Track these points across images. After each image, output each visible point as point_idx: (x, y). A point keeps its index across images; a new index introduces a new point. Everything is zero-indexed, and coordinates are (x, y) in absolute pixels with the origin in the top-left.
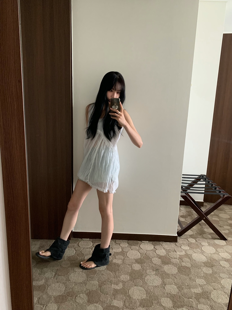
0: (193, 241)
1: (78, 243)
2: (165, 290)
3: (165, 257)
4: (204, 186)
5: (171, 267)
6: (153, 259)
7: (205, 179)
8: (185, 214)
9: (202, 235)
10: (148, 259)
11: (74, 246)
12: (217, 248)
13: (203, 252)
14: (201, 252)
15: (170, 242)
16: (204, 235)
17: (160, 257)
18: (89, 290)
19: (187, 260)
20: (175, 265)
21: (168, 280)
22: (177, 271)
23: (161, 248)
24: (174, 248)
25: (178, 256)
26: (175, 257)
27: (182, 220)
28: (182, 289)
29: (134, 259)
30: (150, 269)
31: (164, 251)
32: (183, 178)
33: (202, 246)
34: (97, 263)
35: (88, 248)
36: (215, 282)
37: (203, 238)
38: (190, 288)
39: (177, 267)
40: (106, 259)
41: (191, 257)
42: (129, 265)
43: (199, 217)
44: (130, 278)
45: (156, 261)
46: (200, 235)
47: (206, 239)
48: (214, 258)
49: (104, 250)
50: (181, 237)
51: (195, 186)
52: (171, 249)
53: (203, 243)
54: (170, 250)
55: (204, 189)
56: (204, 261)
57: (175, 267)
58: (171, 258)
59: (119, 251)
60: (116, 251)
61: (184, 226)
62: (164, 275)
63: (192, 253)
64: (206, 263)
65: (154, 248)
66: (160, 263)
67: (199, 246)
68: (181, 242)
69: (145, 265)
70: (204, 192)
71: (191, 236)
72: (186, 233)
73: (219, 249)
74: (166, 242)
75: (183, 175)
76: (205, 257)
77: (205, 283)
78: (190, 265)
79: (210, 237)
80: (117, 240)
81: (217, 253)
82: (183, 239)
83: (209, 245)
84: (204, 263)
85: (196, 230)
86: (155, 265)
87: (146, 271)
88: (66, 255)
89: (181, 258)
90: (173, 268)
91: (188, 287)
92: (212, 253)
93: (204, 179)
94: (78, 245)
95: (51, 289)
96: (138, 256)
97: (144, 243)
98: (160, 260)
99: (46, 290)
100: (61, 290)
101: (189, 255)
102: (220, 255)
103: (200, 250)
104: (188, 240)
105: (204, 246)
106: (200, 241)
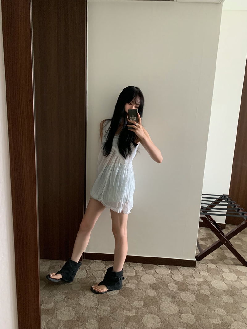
0: (212, 266)
1: (89, 265)
2: (181, 319)
3: (182, 283)
4: (226, 207)
5: (188, 295)
6: (168, 284)
7: (228, 200)
8: (204, 237)
9: (223, 261)
10: (164, 285)
11: (85, 268)
12: (239, 275)
13: (224, 279)
14: (221, 279)
15: (188, 267)
16: (226, 261)
17: (177, 283)
18: (100, 316)
19: (206, 287)
20: (192, 292)
21: (185, 308)
22: (195, 299)
23: (178, 274)
24: (192, 273)
25: (196, 283)
26: (193, 283)
27: (202, 243)
28: (200, 319)
29: (149, 284)
30: (165, 295)
31: (181, 276)
32: (202, 197)
33: (223, 272)
34: (110, 287)
35: (100, 271)
36: (235, 313)
37: (225, 263)
38: (208, 318)
39: (195, 294)
40: (119, 283)
41: (210, 284)
42: (143, 290)
43: (220, 241)
44: (143, 304)
45: (173, 287)
46: (221, 260)
47: (227, 264)
48: (235, 286)
49: (117, 274)
50: (200, 262)
51: (216, 207)
52: (189, 274)
53: (224, 270)
54: (188, 276)
55: (226, 211)
56: (225, 289)
57: (193, 295)
59: (133, 275)
60: (130, 274)
61: (204, 250)
62: (180, 303)
63: (212, 280)
64: (227, 291)
65: (170, 272)
66: (176, 290)
67: (219, 272)
68: (200, 268)
69: (160, 290)
70: (225, 213)
71: (211, 261)
72: (206, 258)
73: (242, 276)
74: (184, 266)
75: (203, 194)
76: (225, 284)
77: (226, 313)
78: (209, 292)
79: (232, 262)
80: (131, 263)
81: (239, 280)
82: (202, 264)
83: (231, 271)
84: (224, 291)
85: (217, 254)
86: (171, 291)
87: (161, 297)
88: (77, 277)
89: (199, 285)
90: (190, 296)
91: (206, 317)
92: (233, 280)
93: (226, 200)
94: (90, 267)
95: (60, 313)
96: (153, 280)
97: (159, 268)
98: (176, 286)
99: (55, 314)
100: (70, 315)
101: (208, 282)
102: (242, 282)
103: (221, 277)
104: (207, 265)
105: (225, 272)
106: (221, 267)
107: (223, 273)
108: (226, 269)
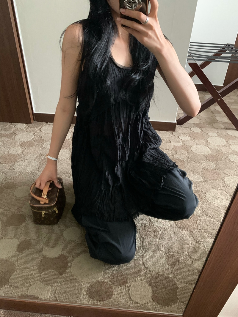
0: (198, 130)
1: (40, 127)
9: (211, 125)
12: (229, 140)
13: (209, 143)
14: (205, 144)
15: (165, 131)
16: (215, 125)
24: (169, 137)
25: (172, 147)
36: (215, 180)
37: (213, 127)
43: (212, 98)
47: (216, 128)
52: (165, 139)
53: (210, 134)
63: (193, 145)
67: (204, 137)
68: (181, 131)
71: (197, 125)
73: (232, 141)
76: (209, 149)
78: (186, 157)
79: (222, 126)
81: (228, 145)
83: (219, 135)
84: (206, 156)
85: (206, 118)
92: (221, 145)
94: (40, 129)
102: (231, 147)
103: (205, 141)
104: (191, 129)
105: (212, 136)
106: (207, 131)
107: (209, 137)
108: (213, 133)
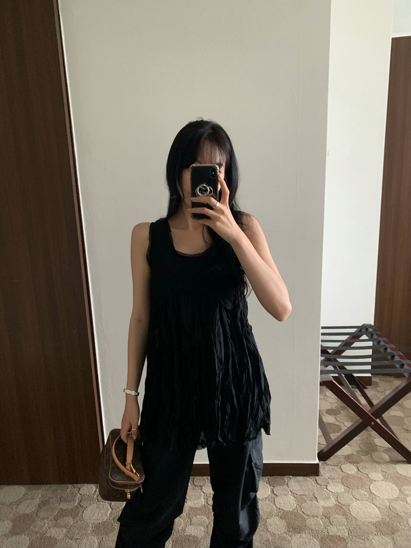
0: (350, 469)
3: (294, 514)
5: (307, 540)
6: (268, 520)
7: (372, 335)
8: (334, 407)
9: (369, 456)
12: (402, 486)
13: (374, 496)
14: (368, 498)
15: (304, 476)
16: (374, 455)
17: (284, 515)
19: (341, 518)
20: (314, 534)
23: (287, 493)
24: (313, 490)
25: (321, 511)
26: (315, 512)
27: (329, 419)
31: (291, 498)
33: (372, 481)
37: (373, 461)
39: (320, 537)
41: (348, 511)
43: (361, 420)
45: (276, 525)
46: (367, 454)
47: (378, 463)
48: (396, 511)
50: (327, 462)
52: (307, 493)
53: (372, 475)
54: (304, 497)
56: (375, 520)
57: (315, 540)
58: (306, 517)
59: (200, 505)
61: (335, 436)
63: (351, 501)
64: (381, 525)
65: (271, 492)
66: (283, 531)
67: (363, 483)
68: (327, 475)
71: (348, 459)
72: (339, 453)
73: (407, 487)
74: (297, 476)
76: (376, 509)
79: (386, 458)
81: (403, 497)
82: (331, 467)
83: (386, 478)
86: (272, 536)
89: (327, 515)
90: (310, 542)
92: (392, 498)
93: (370, 335)
98: (283, 522)
101: (344, 507)
102: (408, 501)
103: (367, 492)
104: (341, 468)
105: (375, 481)
106: (366, 470)
107: (371, 483)
108: (376, 473)
